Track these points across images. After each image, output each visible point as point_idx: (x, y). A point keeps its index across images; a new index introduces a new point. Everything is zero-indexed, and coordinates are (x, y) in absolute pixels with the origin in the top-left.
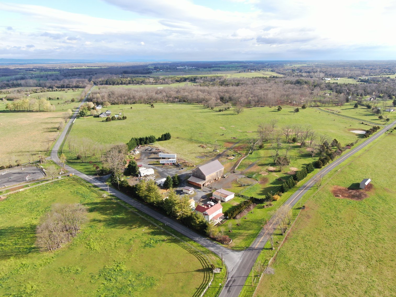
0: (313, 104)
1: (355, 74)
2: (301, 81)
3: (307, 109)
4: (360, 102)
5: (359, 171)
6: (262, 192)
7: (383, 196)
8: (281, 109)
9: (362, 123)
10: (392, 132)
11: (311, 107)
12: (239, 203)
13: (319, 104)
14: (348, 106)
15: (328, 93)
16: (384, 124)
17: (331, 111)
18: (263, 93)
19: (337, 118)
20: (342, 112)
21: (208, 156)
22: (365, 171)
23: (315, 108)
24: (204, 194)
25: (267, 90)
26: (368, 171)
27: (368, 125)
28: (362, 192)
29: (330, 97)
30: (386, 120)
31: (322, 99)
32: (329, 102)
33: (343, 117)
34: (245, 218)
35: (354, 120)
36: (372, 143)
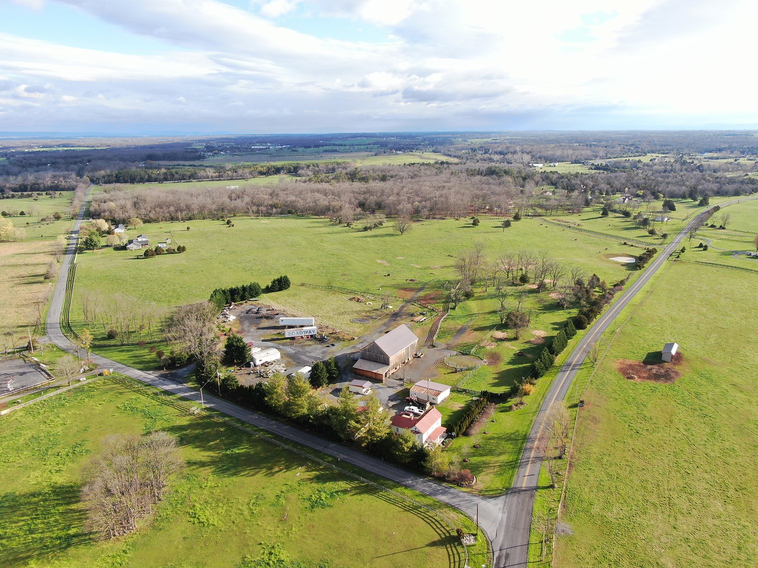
0: (531, 212)
1: (581, 155)
2: (497, 169)
3: (523, 220)
4: (609, 205)
5: (650, 331)
6: (497, 381)
7: (705, 372)
8: (479, 222)
9: (625, 244)
10: (678, 257)
11: (529, 217)
12: (463, 405)
13: (540, 211)
14: (589, 213)
15: (549, 191)
16: (661, 244)
17: (565, 224)
18: (437, 193)
19: (580, 236)
20: (583, 224)
21: (375, 319)
22: (659, 329)
23: (535, 218)
24: (392, 392)
25: (444, 187)
26: (664, 328)
27: (635, 246)
28: (669, 368)
29: (556, 197)
30: (662, 236)
31: (542, 202)
32: (556, 208)
33: (589, 234)
34: (484, 433)
35: (608, 238)
36: (652, 278)
